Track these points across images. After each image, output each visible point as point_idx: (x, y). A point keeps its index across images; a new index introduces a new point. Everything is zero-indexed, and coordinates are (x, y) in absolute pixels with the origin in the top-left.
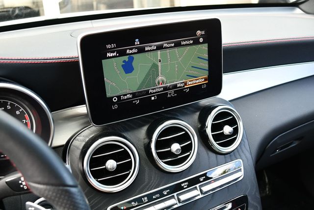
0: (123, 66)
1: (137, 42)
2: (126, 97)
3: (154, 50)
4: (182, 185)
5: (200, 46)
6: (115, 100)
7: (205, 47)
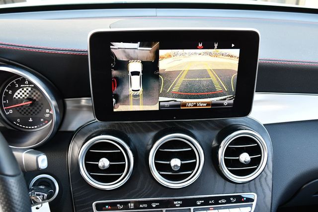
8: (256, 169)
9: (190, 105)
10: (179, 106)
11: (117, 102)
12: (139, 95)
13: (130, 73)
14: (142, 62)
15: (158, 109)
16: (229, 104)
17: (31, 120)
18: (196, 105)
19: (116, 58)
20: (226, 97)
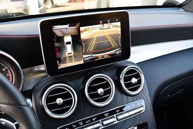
4: (105, 115)
8: (140, 86)
9: (100, 57)
10: (94, 59)
11: (59, 63)
12: (72, 56)
13: (65, 43)
14: (72, 36)
15: (83, 63)
16: (119, 54)
18: (103, 57)
19: (56, 35)
20: (118, 49)
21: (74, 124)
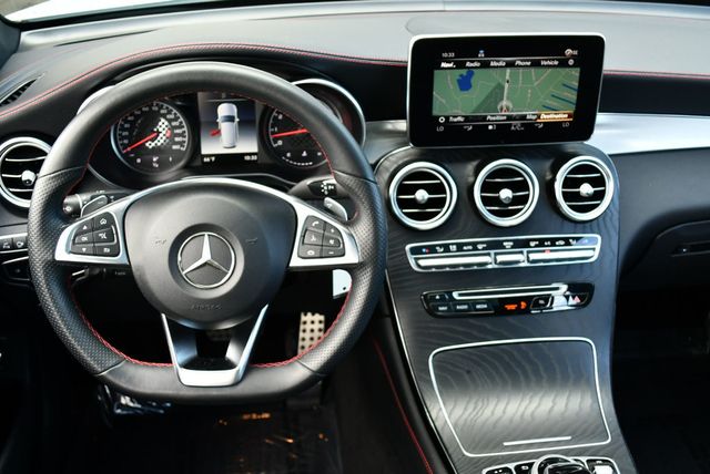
0: (458, 81)
1: (481, 54)
2: (455, 120)
3: (501, 67)
4: (505, 244)
5: (567, 69)
6: (442, 120)
7: (576, 73)
8: (598, 205)
17: (305, 154)
21: (440, 246)
